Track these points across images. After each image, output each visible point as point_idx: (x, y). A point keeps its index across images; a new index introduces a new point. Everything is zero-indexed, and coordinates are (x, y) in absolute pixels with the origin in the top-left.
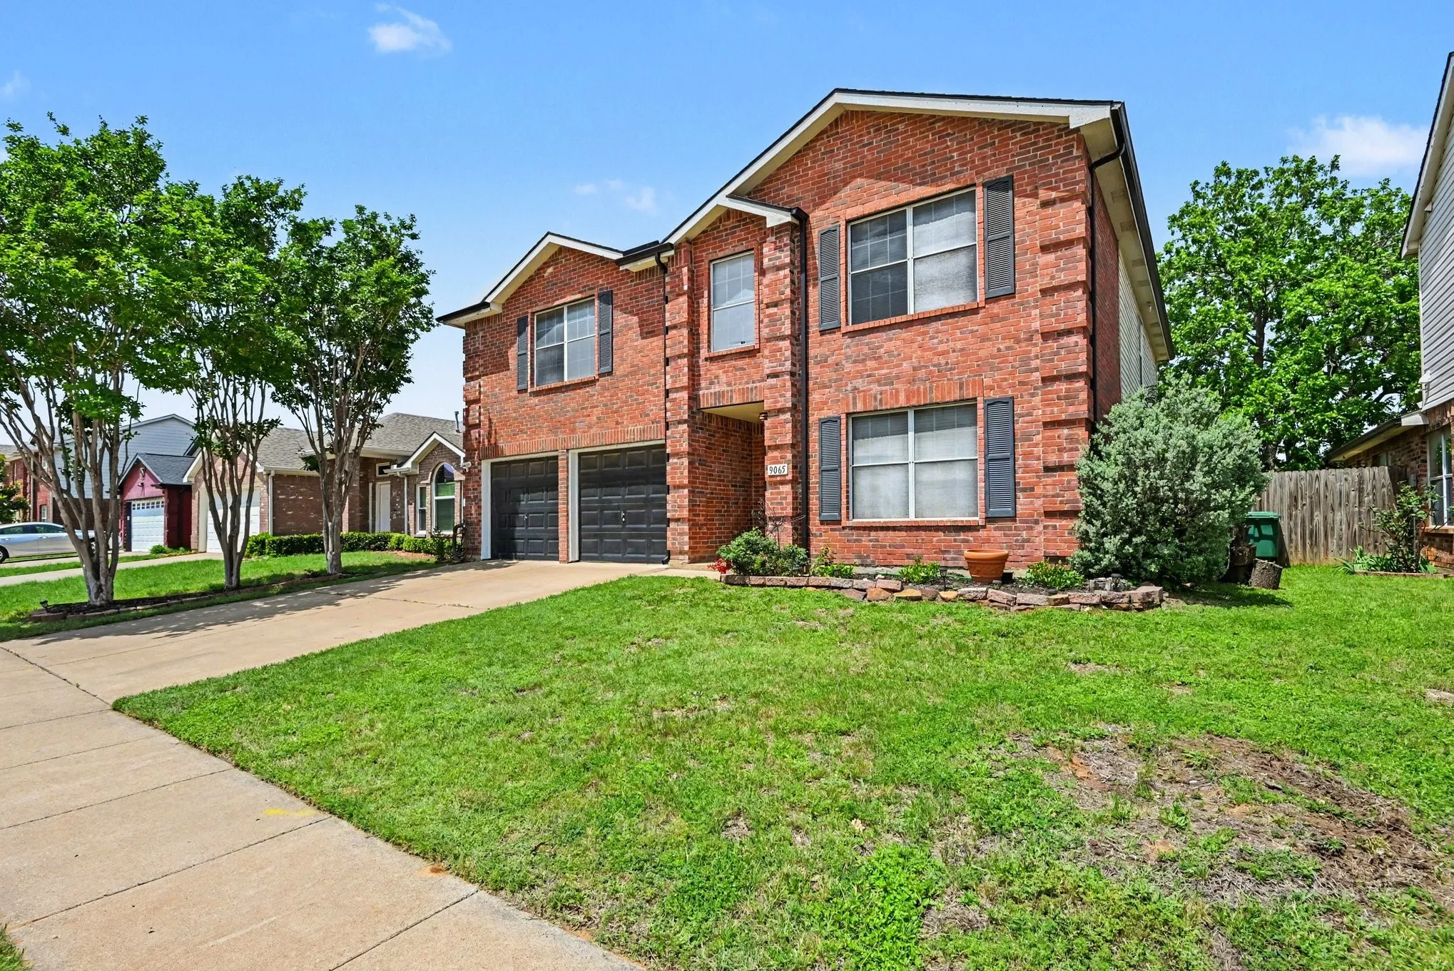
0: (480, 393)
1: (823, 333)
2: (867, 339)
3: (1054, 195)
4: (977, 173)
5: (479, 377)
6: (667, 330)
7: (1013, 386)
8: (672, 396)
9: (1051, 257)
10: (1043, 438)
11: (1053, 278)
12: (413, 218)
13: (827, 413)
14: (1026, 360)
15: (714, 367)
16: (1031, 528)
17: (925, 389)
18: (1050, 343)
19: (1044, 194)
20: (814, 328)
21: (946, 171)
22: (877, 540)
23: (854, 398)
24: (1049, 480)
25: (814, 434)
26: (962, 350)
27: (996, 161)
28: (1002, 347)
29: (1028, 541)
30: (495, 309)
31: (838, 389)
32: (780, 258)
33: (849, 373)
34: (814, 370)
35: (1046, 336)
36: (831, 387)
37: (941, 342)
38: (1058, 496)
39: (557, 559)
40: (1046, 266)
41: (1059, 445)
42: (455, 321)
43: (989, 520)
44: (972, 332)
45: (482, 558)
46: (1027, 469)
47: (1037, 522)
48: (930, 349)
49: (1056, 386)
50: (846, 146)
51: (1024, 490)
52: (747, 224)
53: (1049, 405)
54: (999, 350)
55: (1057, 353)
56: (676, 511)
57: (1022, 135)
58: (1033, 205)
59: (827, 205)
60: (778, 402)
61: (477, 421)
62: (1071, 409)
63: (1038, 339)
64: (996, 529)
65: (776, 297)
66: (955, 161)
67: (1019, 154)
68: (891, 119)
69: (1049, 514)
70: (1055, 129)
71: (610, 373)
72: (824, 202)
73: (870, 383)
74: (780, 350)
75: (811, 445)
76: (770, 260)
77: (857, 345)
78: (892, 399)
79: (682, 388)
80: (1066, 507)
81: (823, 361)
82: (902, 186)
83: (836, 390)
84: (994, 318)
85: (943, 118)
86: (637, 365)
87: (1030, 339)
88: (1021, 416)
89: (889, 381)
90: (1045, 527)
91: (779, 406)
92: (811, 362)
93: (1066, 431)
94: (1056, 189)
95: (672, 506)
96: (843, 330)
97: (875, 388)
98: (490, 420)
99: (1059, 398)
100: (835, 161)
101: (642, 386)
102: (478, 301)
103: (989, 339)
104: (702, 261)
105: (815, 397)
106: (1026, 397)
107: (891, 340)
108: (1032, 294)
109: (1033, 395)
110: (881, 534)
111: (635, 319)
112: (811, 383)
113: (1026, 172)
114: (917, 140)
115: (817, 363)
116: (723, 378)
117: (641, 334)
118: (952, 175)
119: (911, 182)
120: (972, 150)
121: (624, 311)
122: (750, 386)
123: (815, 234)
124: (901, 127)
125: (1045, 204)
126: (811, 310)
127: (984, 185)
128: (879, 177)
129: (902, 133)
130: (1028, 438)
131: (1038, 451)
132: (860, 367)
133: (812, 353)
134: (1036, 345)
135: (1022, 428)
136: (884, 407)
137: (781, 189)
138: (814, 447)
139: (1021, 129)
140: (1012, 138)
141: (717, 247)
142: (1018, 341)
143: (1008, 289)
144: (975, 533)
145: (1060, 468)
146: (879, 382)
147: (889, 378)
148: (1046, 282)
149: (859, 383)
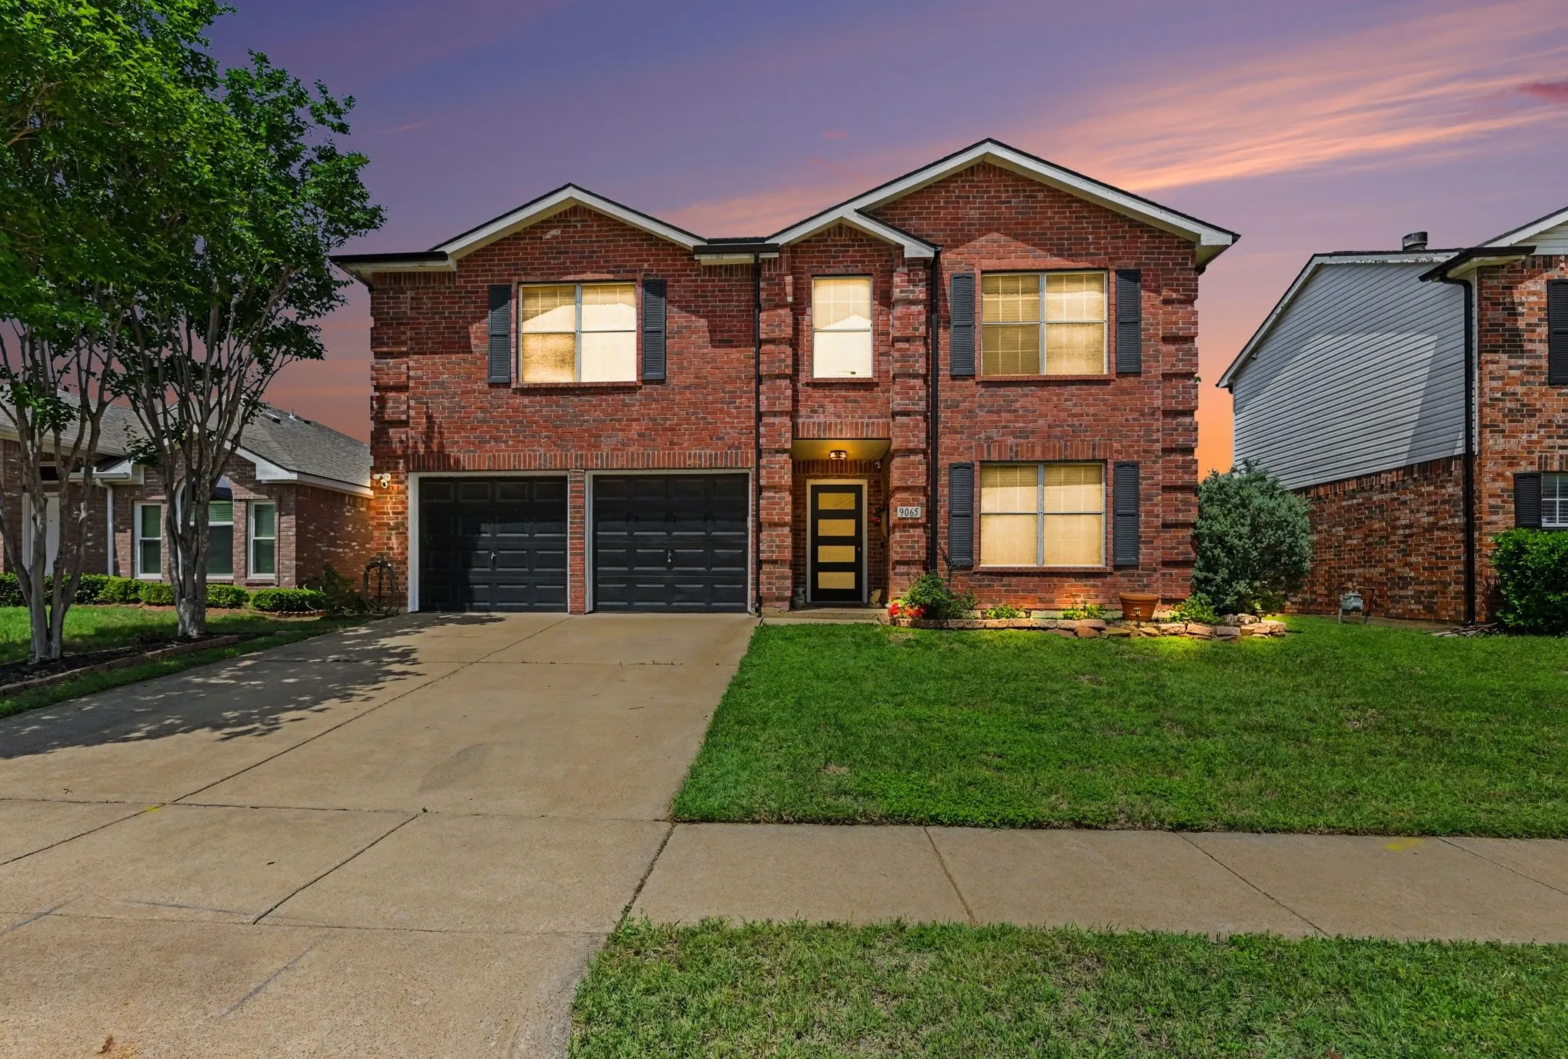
0: (408, 377)
1: (954, 378)
2: (1002, 391)
3: (1174, 296)
4: (1110, 259)
5: (406, 354)
6: (761, 342)
7: (1137, 452)
8: (766, 420)
9: (1172, 348)
10: (1163, 500)
11: (1173, 365)
12: (350, 102)
13: (957, 459)
14: (1149, 430)
15: (818, 394)
16: (1151, 575)
17: (1060, 447)
18: (1169, 420)
19: (1165, 292)
20: (944, 371)
21: (1082, 249)
22: (1010, 585)
23: (989, 447)
24: (1168, 535)
25: (943, 479)
26: (1093, 415)
27: (1127, 253)
28: (1130, 417)
29: (1147, 586)
30: (450, 265)
31: (971, 436)
32: (913, 292)
33: (982, 422)
34: (944, 415)
35: (1167, 413)
36: (962, 433)
37: (1075, 405)
38: (1173, 548)
39: (565, 610)
40: (1170, 355)
41: (1175, 506)
42: (355, 267)
43: (1117, 567)
44: (1103, 400)
45: (410, 609)
46: (1148, 524)
47: (1155, 570)
48: (1066, 410)
49: (1173, 457)
50: (982, 197)
51: (1144, 542)
52: (864, 245)
53: (1167, 472)
54: (1127, 420)
55: (1176, 430)
56: (773, 552)
57: (1148, 237)
58: (1157, 300)
59: (961, 249)
60: (910, 442)
61: (404, 417)
62: (1186, 477)
63: (1159, 415)
64: (1121, 576)
65: (909, 332)
66: (1090, 244)
67: (1145, 253)
68: (1029, 185)
69: (1166, 564)
70: (1176, 241)
71: (662, 382)
72: (957, 247)
73: (1004, 434)
74: (913, 388)
75: (940, 489)
76: (901, 292)
77: (992, 396)
78: (1027, 451)
79: (782, 413)
80: (1180, 558)
81: (954, 406)
82: (1039, 252)
83: (969, 437)
84: (1123, 391)
85: (1080, 201)
86: (705, 377)
87: (1153, 414)
88: (1144, 479)
89: (1023, 434)
90: (1163, 575)
91: (911, 445)
92: (942, 405)
93: (1180, 496)
94: (1176, 291)
95: (768, 547)
96: (978, 379)
97: (1011, 440)
98: (429, 418)
99: (1177, 467)
100: (971, 208)
101: (712, 403)
102: (424, 248)
103: (1119, 410)
104: (803, 273)
105: (945, 441)
106: (1149, 463)
107: (1026, 395)
108: (1155, 376)
109: (1155, 462)
110: (1014, 580)
111: (703, 322)
112: (940, 426)
113: (1151, 270)
114: (1055, 213)
115: (948, 407)
116: (830, 408)
117: (712, 341)
118: (1087, 254)
119: (1048, 250)
120: (1106, 238)
121: (685, 308)
122: (866, 420)
123: (946, 276)
124: (1040, 196)
125: (1167, 302)
126: (941, 353)
127: (1116, 271)
128: (1016, 237)
129: (1040, 202)
130: (1149, 498)
131: (1159, 510)
132: (995, 417)
133: (942, 396)
134: (1158, 420)
135: (1144, 489)
136: (1019, 459)
137: (907, 219)
138: (943, 491)
139: (1148, 232)
140: (1140, 237)
141: (824, 262)
142: (1143, 415)
143: (1133, 368)
144: (1104, 580)
145: (1176, 525)
146: (1013, 433)
147: (1025, 432)
148: (1167, 369)
149: (994, 433)
